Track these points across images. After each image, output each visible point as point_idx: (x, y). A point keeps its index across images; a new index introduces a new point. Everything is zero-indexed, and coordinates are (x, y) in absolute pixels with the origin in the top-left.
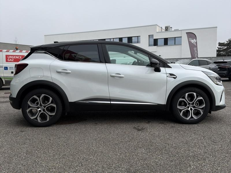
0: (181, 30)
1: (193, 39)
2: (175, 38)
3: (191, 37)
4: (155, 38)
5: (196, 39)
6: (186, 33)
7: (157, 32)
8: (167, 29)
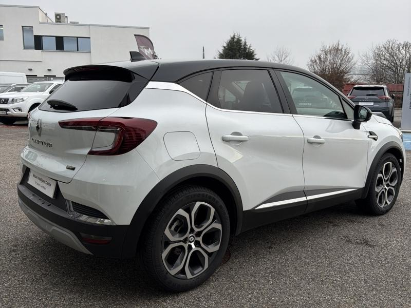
0: (89, 26)
1: (147, 49)
2: (77, 38)
3: (144, 44)
4: (36, 33)
5: (152, 48)
6: (135, 35)
7: (40, 23)
8: (59, 18)
